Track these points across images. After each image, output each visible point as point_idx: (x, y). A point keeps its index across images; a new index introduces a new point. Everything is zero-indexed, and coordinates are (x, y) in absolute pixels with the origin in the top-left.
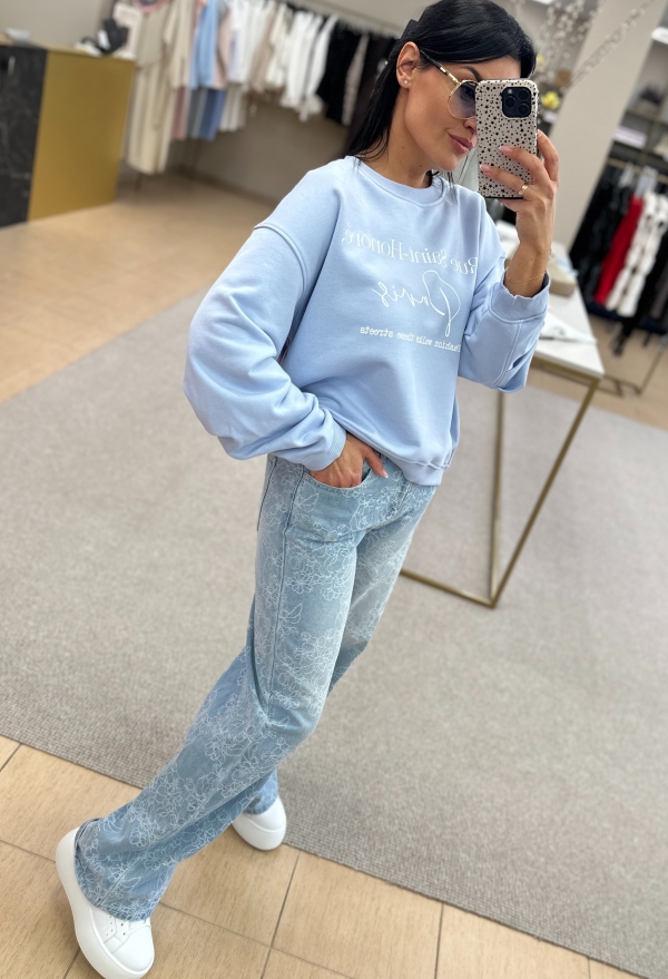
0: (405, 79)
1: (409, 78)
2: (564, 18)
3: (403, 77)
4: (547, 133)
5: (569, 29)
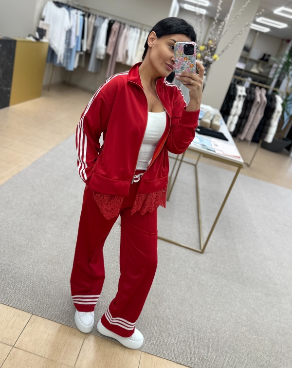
3: (150, 43)
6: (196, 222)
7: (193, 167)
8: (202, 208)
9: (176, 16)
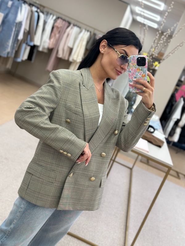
0: (102, 51)
1: (104, 50)
2: (163, 37)
3: (102, 50)
4: (153, 75)
5: (165, 40)
6: (123, 227)
7: (129, 170)
8: (131, 214)
9: (127, 28)
